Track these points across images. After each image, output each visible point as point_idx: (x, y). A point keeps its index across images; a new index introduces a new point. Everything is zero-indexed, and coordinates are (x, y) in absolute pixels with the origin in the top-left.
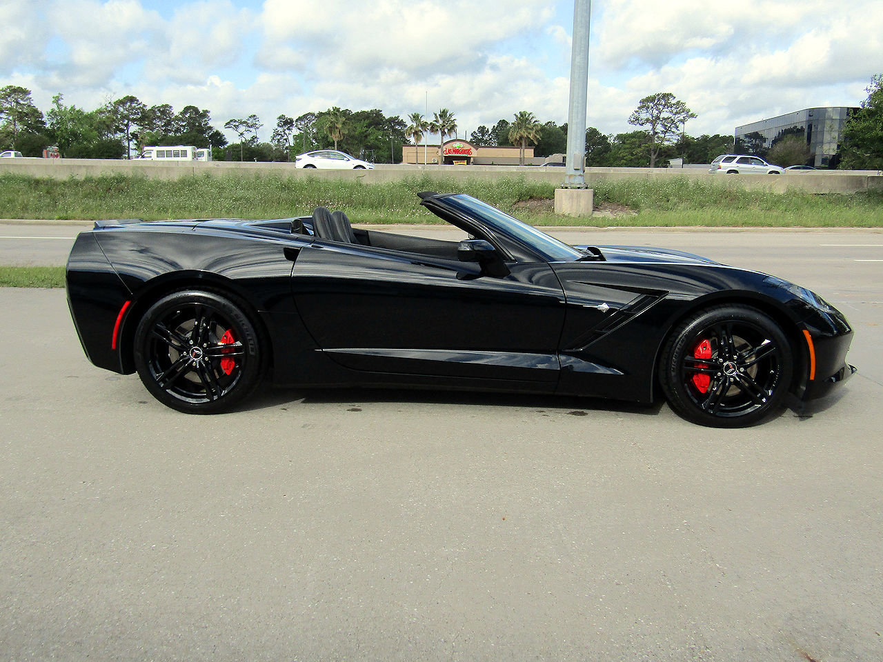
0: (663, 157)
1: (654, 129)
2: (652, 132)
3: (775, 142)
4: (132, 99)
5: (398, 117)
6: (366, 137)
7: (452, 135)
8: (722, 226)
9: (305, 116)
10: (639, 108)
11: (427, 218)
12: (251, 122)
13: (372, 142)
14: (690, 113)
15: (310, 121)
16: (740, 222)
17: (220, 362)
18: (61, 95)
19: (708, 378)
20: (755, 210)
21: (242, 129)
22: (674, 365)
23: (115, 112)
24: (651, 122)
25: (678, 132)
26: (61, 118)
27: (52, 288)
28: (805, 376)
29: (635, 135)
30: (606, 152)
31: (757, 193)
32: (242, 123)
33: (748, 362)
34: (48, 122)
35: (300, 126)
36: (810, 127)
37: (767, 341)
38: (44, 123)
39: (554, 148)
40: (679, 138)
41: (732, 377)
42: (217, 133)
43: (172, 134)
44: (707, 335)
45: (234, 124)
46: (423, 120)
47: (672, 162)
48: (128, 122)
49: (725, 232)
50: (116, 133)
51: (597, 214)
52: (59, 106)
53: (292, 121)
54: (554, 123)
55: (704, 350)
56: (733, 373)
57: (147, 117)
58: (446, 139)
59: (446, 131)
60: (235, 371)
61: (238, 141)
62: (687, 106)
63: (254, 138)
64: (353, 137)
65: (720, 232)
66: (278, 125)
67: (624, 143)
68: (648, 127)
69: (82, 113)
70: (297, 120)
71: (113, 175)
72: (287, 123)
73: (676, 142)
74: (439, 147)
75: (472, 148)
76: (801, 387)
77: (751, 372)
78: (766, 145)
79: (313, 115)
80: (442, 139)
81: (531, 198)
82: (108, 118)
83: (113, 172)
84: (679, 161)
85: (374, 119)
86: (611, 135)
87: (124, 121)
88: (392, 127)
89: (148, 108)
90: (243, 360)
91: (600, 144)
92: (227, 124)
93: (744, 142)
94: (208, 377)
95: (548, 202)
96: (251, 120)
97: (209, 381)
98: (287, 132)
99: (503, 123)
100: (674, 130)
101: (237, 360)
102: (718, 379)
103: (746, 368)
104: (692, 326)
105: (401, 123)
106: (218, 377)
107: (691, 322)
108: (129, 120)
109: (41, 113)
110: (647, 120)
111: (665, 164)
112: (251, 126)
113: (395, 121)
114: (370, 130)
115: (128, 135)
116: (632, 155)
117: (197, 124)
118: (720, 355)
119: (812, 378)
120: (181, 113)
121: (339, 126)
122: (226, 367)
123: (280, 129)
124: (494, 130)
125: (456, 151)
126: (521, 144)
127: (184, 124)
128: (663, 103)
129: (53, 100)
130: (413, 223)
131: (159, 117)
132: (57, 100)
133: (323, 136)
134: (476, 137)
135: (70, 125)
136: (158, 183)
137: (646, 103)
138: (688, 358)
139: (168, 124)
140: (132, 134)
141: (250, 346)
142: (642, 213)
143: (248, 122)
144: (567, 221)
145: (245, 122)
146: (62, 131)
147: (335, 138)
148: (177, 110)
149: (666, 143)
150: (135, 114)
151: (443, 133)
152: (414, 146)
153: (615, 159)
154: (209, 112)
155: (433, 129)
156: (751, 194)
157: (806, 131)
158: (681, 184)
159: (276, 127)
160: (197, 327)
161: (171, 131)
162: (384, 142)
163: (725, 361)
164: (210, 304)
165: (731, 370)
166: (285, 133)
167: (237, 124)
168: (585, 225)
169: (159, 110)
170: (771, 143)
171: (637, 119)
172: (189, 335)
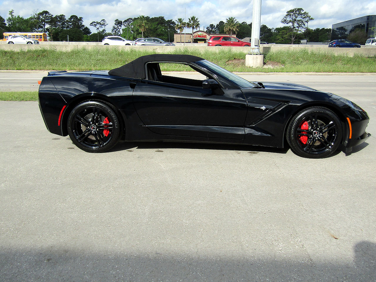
0: (297, 39)
1: (293, 25)
2: (292, 27)
3: (351, 31)
4: (46, 12)
5: (172, 20)
6: (157, 29)
7: (197, 29)
8: (323, 72)
9: (128, 20)
10: (286, 15)
11: (186, 69)
12: (102, 23)
13: (160, 32)
14: (310, 18)
15: (130, 22)
16: (332, 70)
17: (103, 131)
18: (13, 10)
19: (306, 138)
20: (339, 64)
21: (98, 26)
22: (292, 132)
23: (38, 18)
24: (292, 22)
25: (305, 27)
26: (13, 22)
27: (21, 101)
28: (348, 137)
29: (284, 28)
30: (270, 36)
31: (340, 57)
32: (98, 23)
33: (324, 131)
34: (7, 24)
35: (125, 25)
36: (368, 24)
37: (331, 122)
38: (6, 24)
39: (246, 34)
40: (305, 30)
41: (317, 137)
42: (87, 28)
43: (65, 29)
44: (306, 120)
45: (94, 24)
46: (184, 21)
47: (302, 41)
48: (45, 23)
49: (325, 75)
50: (39, 28)
51: (265, 66)
52: (12, 16)
53: (121, 22)
54: (246, 22)
55: (306, 126)
56: (317, 135)
57: (54, 21)
58: (195, 30)
59: (195, 27)
60: (109, 135)
61: (96, 32)
62: (309, 15)
63: (104, 30)
64: (151, 30)
65: (322, 75)
66: (115, 24)
67: (279, 32)
68: (290, 24)
69: (23, 19)
70: (124, 22)
71: (40, 49)
72: (119, 23)
73: (303, 31)
74: (191, 34)
75: (207, 35)
76: (346, 141)
77: (325, 135)
78: (346, 33)
79: (131, 19)
80: (193, 30)
81: (235, 59)
82: (35, 21)
83: (40, 47)
84: (305, 41)
85: (160, 21)
86: (273, 29)
87: (43, 23)
88: (169, 25)
89: (54, 16)
90: (113, 130)
91: (267, 32)
92: (91, 24)
93: (337, 32)
94: (98, 137)
95: (242, 61)
96: (102, 21)
97: (99, 139)
98: (119, 27)
99: (222, 23)
100: (303, 26)
101: (110, 130)
102: (311, 138)
103: (322, 133)
104: (300, 116)
105: (174, 23)
106: (102, 137)
107: (300, 114)
108: (45, 22)
109: (4, 19)
110: (290, 21)
111: (299, 43)
112: (102, 25)
113: (170, 22)
114: (159, 27)
115: (44, 29)
116: (283, 38)
117: (77, 24)
118: (312, 128)
119: (350, 138)
120: (69, 19)
121: (144, 24)
122: (105, 133)
123: (116, 26)
124: (217, 26)
125: (199, 36)
126: (230, 33)
127: (71, 24)
128: (298, 13)
129: (9, 13)
130: (180, 71)
131: (59, 21)
132: (11, 13)
133: (136, 29)
134: (209, 30)
135: (17, 25)
136: (62, 52)
137: (289, 13)
138: (298, 129)
139: (63, 24)
140: (46, 29)
141: (116, 124)
142: (286, 66)
143: (101, 23)
144: (251, 70)
145: (99, 23)
146: (14, 28)
147: (141, 30)
148: (67, 18)
149: (299, 32)
150: (48, 19)
151: (193, 28)
152: (179, 34)
153: (275, 40)
154: (82, 18)
155: (189, 25)
156: (337, 57)
157: (366, 26)
158: (305, 52)
159: (114, 25)
160: (94, 117)
161: (64, 27)
162: (165, 32)
163: (314, 131)
164: (99, 107)
165: (316, 134)
166: (118, 28)
167: (96, 24)
168: (260, 72)
169: (59, 17)
170: (349, 32)
171: (285, 21)
172: (90, 120)
